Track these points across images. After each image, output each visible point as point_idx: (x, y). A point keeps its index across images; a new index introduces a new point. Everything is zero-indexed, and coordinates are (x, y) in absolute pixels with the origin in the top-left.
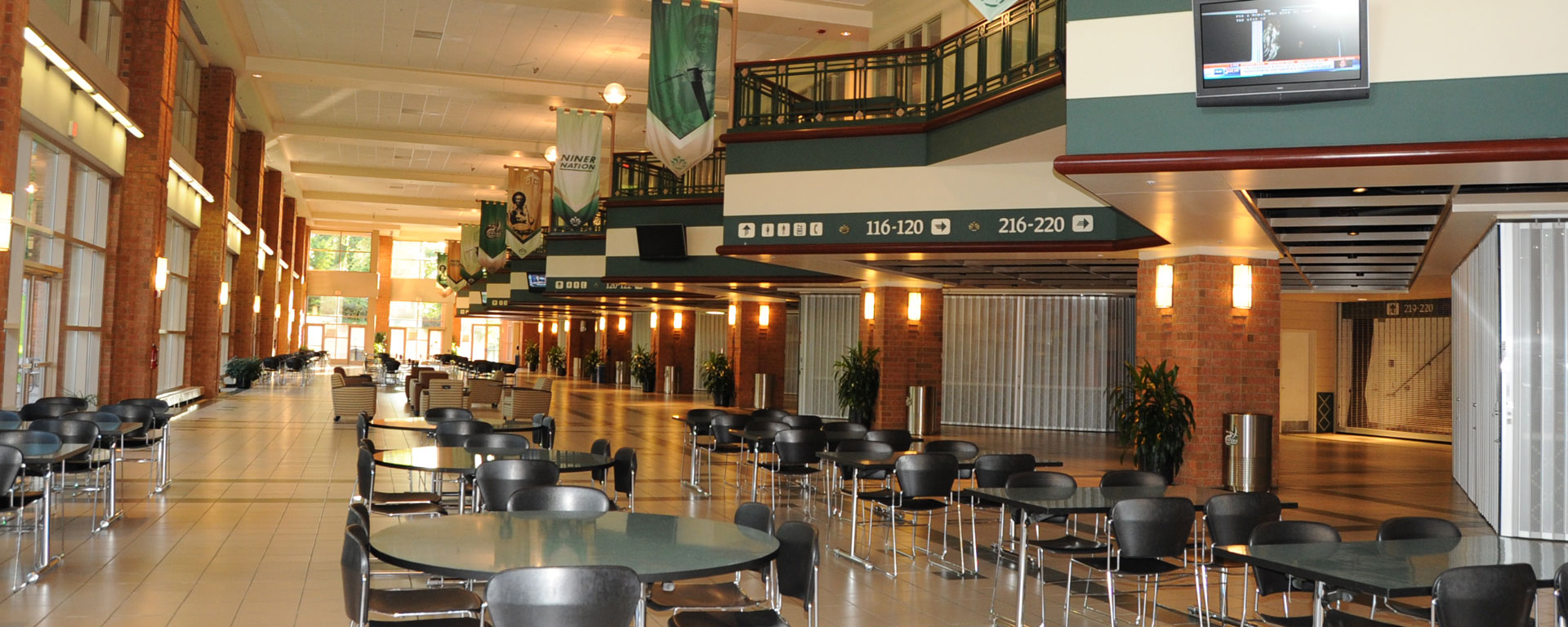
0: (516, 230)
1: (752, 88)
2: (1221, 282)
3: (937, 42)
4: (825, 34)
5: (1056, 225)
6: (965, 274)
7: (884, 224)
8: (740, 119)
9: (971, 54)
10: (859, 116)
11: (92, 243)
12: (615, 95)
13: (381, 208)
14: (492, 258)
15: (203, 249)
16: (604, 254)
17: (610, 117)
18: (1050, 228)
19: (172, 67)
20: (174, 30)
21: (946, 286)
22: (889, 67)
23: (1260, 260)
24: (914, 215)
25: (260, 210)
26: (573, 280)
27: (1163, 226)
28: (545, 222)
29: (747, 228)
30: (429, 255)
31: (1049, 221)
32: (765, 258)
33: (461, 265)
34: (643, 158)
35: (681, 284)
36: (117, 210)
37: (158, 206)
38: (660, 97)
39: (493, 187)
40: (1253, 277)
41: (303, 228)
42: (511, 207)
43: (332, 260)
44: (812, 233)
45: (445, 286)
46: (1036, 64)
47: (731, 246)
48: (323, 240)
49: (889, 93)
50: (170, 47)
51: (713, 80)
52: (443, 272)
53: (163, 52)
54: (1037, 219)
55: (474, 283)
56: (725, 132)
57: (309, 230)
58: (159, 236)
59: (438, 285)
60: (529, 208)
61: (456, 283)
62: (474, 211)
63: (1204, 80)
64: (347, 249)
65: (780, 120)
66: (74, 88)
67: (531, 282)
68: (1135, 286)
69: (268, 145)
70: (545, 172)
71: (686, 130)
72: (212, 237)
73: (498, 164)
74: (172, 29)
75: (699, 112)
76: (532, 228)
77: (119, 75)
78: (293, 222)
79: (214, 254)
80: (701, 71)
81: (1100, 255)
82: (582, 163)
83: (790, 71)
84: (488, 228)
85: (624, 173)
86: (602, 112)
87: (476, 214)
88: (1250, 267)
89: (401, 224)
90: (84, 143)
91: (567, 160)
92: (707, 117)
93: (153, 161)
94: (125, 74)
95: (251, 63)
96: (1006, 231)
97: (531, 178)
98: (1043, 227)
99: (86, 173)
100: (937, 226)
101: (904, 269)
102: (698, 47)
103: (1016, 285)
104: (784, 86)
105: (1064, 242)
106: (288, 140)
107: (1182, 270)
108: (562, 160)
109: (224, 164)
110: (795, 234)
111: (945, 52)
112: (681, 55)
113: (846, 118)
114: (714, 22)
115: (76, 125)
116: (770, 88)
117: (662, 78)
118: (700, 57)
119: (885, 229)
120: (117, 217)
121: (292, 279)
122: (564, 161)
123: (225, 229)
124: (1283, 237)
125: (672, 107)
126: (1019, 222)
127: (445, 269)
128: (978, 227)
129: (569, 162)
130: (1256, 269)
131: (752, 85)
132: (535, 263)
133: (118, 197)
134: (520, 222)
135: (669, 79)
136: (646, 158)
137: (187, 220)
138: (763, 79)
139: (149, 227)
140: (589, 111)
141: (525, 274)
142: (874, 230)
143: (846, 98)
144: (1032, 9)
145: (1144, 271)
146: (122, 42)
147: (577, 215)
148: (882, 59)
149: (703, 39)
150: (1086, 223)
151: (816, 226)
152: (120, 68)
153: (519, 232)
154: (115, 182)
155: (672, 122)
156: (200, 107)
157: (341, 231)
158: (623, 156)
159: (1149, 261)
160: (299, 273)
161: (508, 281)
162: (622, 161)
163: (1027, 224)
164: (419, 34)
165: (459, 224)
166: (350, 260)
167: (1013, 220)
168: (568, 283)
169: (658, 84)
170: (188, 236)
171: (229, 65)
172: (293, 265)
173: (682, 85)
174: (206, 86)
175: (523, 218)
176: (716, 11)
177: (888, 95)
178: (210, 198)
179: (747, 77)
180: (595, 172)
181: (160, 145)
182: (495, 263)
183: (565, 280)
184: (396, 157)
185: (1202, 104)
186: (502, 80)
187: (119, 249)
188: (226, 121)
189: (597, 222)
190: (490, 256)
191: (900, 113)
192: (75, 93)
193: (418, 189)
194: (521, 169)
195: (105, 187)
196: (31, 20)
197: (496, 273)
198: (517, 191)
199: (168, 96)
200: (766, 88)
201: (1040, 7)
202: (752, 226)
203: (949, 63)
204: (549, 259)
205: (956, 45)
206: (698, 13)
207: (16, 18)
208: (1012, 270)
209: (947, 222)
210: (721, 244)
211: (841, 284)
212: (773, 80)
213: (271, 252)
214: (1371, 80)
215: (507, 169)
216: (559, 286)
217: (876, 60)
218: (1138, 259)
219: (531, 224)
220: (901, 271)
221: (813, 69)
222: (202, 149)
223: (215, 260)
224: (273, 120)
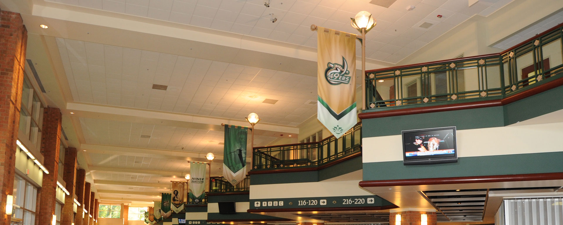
0: (175, 204)
1: (259, 156)
2: (417, 220)
3: (321, 140)
4: (283, 136)
5: (362, 201)
6: (332, 218)
7: (304, 202)
8: (255, 166)
9: (333, 144)
10: (295, 165)
11: (31, 210)
12: (210, 157)
13: (125, 196)
14: (166, 213)
15: (65, 211)
16: (207, 211)
17: (209, 164)
18: (360, 202)
19: (58, 149)
20: (59, 137)
21: (325, 222)
22: (305, 149)
23: (430, 212)
24: (314, 199)
25: (84, 197)
26: (195, 221)
27: (398, 202)
28: (185, 200)
29: (257, 203)
30: (141, 212)
31: (359, 200)
32: (263, 213)
33: (154, 216)
34: (220, 179)
35: (233, 222)
36: (39, 199)
37: (53, 197)
38: (228, 159)
39: (165, 188)
40: (427, 218)
41: (97, 203)
42: (173, 195)
43: (106, 214)
44: (280, 205)
45: (147, 223)
46: (354, 148)
47: (252, 209)
48: (103, 207)
49: (305, 157)
50: (58, 142)
51: (246, 153)
52: (147, 218)
53: (56, 144)
54: (355, 199)
55: (158, 222)
56: (250, 171)
57: (99, 203)
58: (54, 208)
59: (145, 223)
60: (179, 195)
61: (152, 222)
62: (158, 196)
63: (406, 156)
64: (111, 210)
65: (268, 167)
66: (28, 157)
67: (179, 222)
68: (389, 221)
69: (86, 174)
70: (185, 183)
71: (236, 170)
72: (68, 207)
73: (168, 180)
74: (58, 136)
75: (241, 164)
76: (181, 203)
77: (41, 152)
78: (94, 201)
79: (69, 213)
80: (241, 150)
81: (377, 211)
82: (199, 180)
83: (272, 150)
84: (164, 203)
85: (214, 184)
86: (206, 163)
87: (159, 198)
88: (426, 215)
89: (132, 201)
90: (30, 176)
91: (194, 179)
92: (243, 166)
93: (52, 182)
94: (43, 152)
95: (82, 146)
96: (345, 204)
97: (180, 185)
98: (358, 202)
99: (29, 186)
100: (322, 202)
101: (311, 216)
102: (240, 142)
103: (350, 221)
104: (270, 155)
105: (364, 207)
106: (94, 172)
107: (404, 216)
108: (192, 179)
109: (73, 181)
110: (274, 205)
111: (324, 144)
112: (235, 145)
113: (290, 166)
114: (246, 134)
115: (28, 170)
116: (265, 156)
117: (228, 153)
118: (241, 145)
119: (305, 203)
120: (39, 201)
121: (93, 221)
122: (193, 180)
123: (73, 204)
124: (437, 205)
125: (232, 162)
126: (350, 200)
127: (147, 217)
128: (336, 202)
129: (195, 180)
130: (429, 215)
131: (259, 155)
132: (181, 215)
133: (40, 194)
134: (176, 201)
135: (230, 153)
136: (221, 179)
137: (60, 201)
138: (263, 153)
139: (50, 205)
140: (202, 162)
141: (177, 219)
142: (301, 204)
143: (290, 159)
144: (352, 130)
145: (391, 216)
146: (42, 141)
147: (198, 198)
148: (302, 146)
149: (242, 139)
150: (372, 201)
151: (281, 202)
152: (41, 150)
153: (176, 204)
154: (39, 189)
155: (232, 168)
156: (65, 162)
157: (110, 204)
158: (213, 178)
159: (393, 213)
160: (95, 219)
161: (171, 221)
162: (212, 180)
163: (352, 201)
164: (143, 136)
165: (153, 201)
166: (112, 214)
167: (347, 200)
168: (193, 222)
169: (227, 155)
170: (60, 207)
171: (76, 147)
172: (93, 216)
173: (235, 155)
174: (67, 154)
175: (177, 199)
176: (246, 130)
177: (305, 158)
178: (68, 194)
179: (257, 152)
180: (204, 183)
181: (54, 176)
182: (167, 215)
183: (192, 221)
184: (131, 178)
185: (405, 164)
186: (170, 152)
187: (40, 212)
188: (74, 167)
189: (203, 200)
190: (165, 212)
191: (309, 164)
192: (28, 159)
193: (139, 189)
194: (177, 182)
195: (36, 191)
196: (18, 138)
197: (167, 218)
198: (175, 190)
199: (57, 159)
200: (263, 156)
201: (355, 129)
202: (259, 203)
203: (325, 148)
204: (187, 214)
205: (327, 142)
206: (240, 131)
207: (14, 137)
208: (348, 216)
209: (325, 201)
210: (249, 209)
211: (289, 222)
212: (266, 153)
213: (86, 212)
214: (458, 156)
215: (172, 182)
216: (190, 223)
217: (300, 146)
218: (389, 212)
219: (180, 201)
220: (310, 217)
221: (279, 150)
222: (65, 176)
223: (70, 215)
224: (89, 165)
